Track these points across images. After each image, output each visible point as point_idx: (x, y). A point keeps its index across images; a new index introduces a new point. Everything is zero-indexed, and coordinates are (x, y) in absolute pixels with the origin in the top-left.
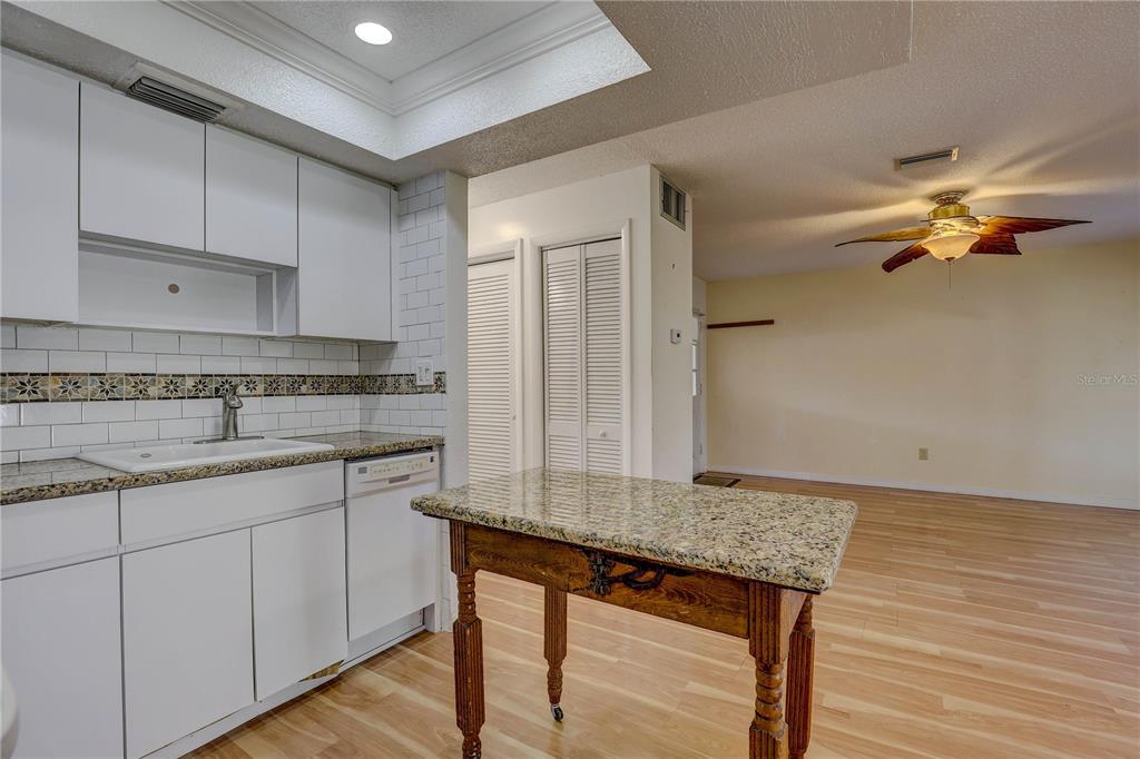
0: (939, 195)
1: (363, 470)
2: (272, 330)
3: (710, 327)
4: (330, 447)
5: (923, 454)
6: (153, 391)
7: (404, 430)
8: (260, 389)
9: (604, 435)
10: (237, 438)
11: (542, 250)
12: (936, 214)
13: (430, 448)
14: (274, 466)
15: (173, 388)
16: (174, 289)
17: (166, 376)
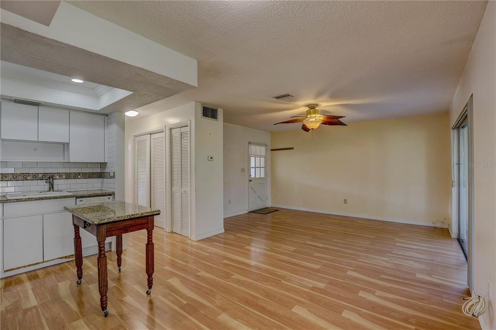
0: (308, 105)
1: (81, 201)
2: (64, 160)
3: (272, 150)
4: (71, 194)
5: (345, 202)
6: (28, 178)
7: (108, 189)
8: (64, 177)
9: (185, 192)
10: (53, 191)
11: (171, 129)
12: (308, 113)
13: (111, 195)
14: (50, 199)
15: (35, 177)
16: (35, 150)
17: (33, 174)
